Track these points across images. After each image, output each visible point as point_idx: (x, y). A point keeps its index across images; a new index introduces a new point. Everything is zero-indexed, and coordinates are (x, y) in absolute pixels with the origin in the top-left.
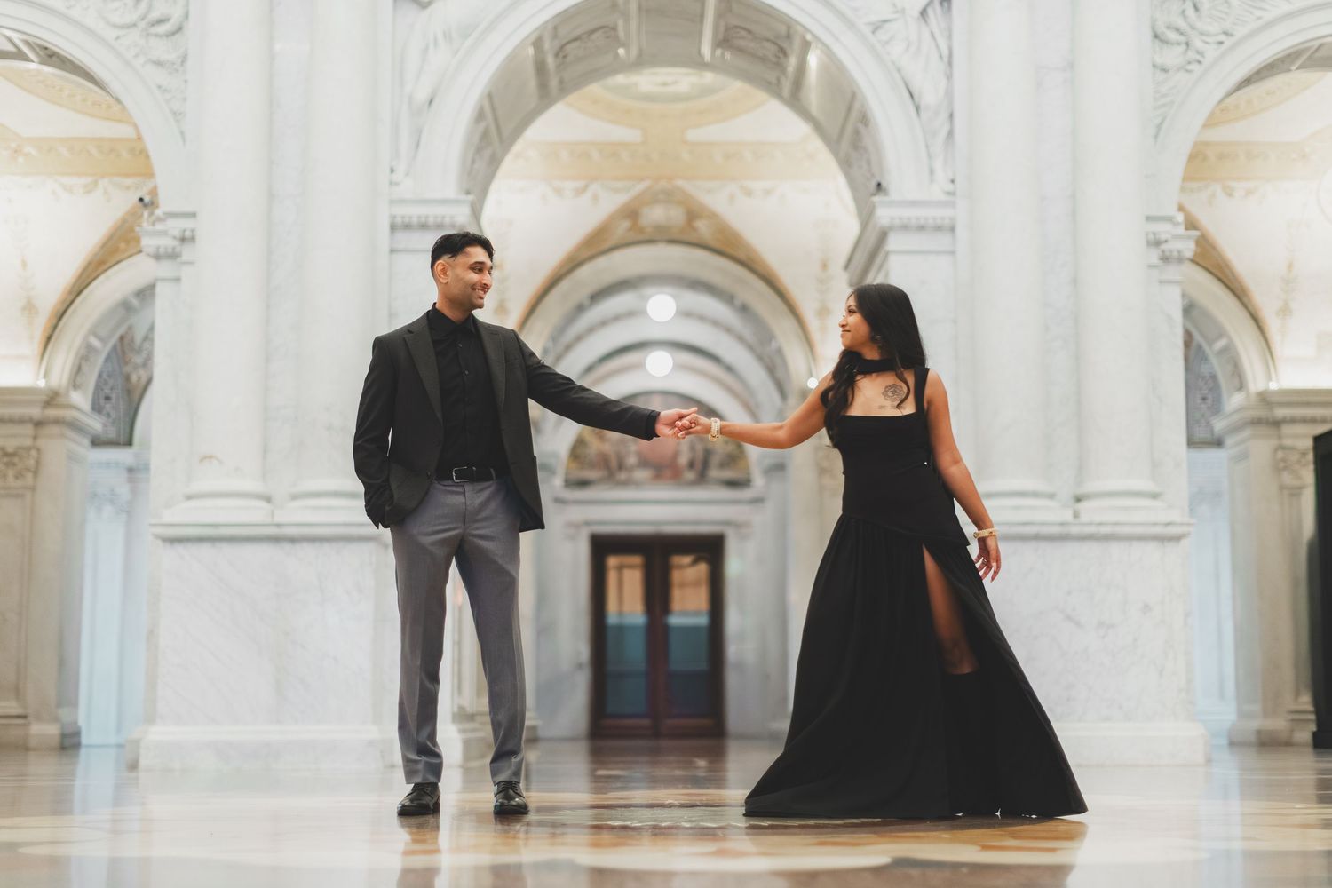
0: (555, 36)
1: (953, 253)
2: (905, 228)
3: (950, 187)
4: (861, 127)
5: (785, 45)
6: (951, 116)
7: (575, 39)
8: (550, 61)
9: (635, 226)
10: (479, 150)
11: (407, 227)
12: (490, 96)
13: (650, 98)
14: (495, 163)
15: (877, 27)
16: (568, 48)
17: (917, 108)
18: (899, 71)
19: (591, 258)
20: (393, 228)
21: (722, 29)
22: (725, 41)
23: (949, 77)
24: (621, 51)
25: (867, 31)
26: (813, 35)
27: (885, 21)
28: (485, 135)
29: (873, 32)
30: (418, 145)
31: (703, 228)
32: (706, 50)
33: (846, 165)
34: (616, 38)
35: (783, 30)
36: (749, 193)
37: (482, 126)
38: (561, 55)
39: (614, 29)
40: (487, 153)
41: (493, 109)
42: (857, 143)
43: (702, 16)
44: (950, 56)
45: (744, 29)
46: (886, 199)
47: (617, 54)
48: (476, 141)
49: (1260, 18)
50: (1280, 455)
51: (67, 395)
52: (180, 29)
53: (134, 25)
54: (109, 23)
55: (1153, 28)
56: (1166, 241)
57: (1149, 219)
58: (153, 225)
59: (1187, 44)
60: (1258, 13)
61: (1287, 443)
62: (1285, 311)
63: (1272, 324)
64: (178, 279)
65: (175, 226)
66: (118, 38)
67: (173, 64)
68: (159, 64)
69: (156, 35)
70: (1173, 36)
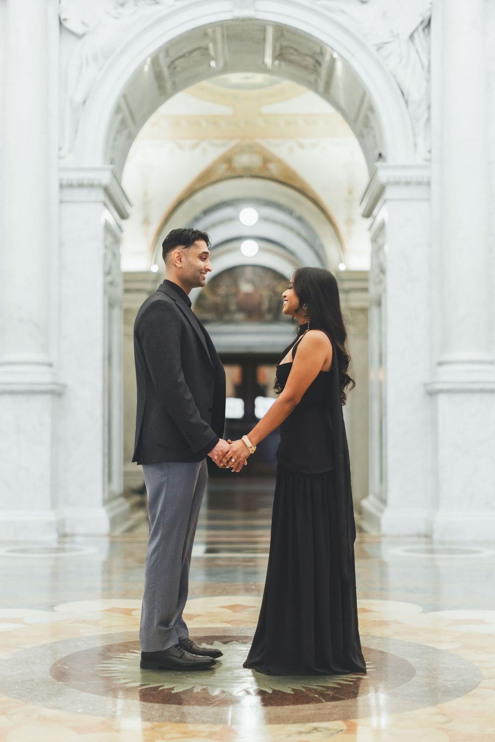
0: (167, 55)
1: (429, 200)
2: (397, 183)
3: (427, 156)
4: (369, 113)
5: (319, 58)
6: (429, 107)
7: (181, 57)
8: (166, 72)
9: (230, 168)
10: (118, 132)
11: (71, 186)
12: (125, 96)
13: (237, 87)
14: (131, 138)
15: (379, 48)
16: (177, 63)
17: (407, 102)
18: (394, 77)
19: (203, 188)
20: (62, 187)
21: (278, 47)
22: (280, 55)
23: (428, 80)
24: (213, 63)
25: (373, 50)
26: (339, 54)
27: (385, 43)
28: (123, 122)
29: (378, 50)
30: (76, 131)
31: (274, 169)
32: (268, 60)
33: (360, 136)
34: (209, 54)
35: (318, 50)
36: (301, 146)
37: (120, 116)
38: (172, 67)
39: (207, 49)
40: (125, 133)
41: (128, 105)
42: (367, 123)
43: (264, 39)
44: (429, 66)
45: (292, 48)
46: (384, 164)
47: (209, 65)
48: (116, 125)
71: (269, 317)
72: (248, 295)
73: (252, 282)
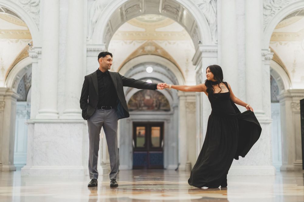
0: (125, 7)
1: (217, 57)
2: (206, 51)
3: (216, 42)
4: (196, 28)
5: (178, 9)
6: (217, 26)
7: (130, 8)
8: (124, 13)
9: (144, 51)
10: (107, 33)
11: (91, 51)
12: (110, 21)
13: (147, 21)
14: (111, 36)
15: (199, 5)
16: (128, 10)
17: (209, 24)
18: (205, 15)
19: (133, 58)
20: (87, 51)
21: (164, 6)
22: (164, 8)
23: (216, 17)
24: (141, 11)
25: (197, 6)
26: (185, 7)
27: (202, 4)
28: (109, 30)
29: (199, 6)
30: (93, 32)
31: (159, 51)
32: (160, 10)
33: (192, 37)
34: (139, 7)
35: (178, 6)
36: (170, 43)
37: (108, 28)
38: (127, 11)
39: (139, 5)
40: (109, 34)
41: (111, 24)
42: (195, 32)
43: (159, 2)
44: (217, 12)
45: (169, 5)
46: (202, 45)
47: (139, 11)
48: (107, 31)
49: (288, 4)
50: (292, 104)
51: (12, 89)
52: (38, 5)
53: (27, 4)
54: (21, 3)
55: (263, 6)
56: (266, 55)
57: (262, 50)
58: (32, 50)
59: (271, 10)
60: (288, 3)
61: (294, 101)
62: (294, 71)
63: (291, 74)
64: (37, 63)
65: (37, 50)
66: (23, 7)
67: (36, 13)
68: (33, 13)
69: (33, 6)
70: (268, 8)
71: (156, 108)
72: (148, 100)
73: (150, 96)
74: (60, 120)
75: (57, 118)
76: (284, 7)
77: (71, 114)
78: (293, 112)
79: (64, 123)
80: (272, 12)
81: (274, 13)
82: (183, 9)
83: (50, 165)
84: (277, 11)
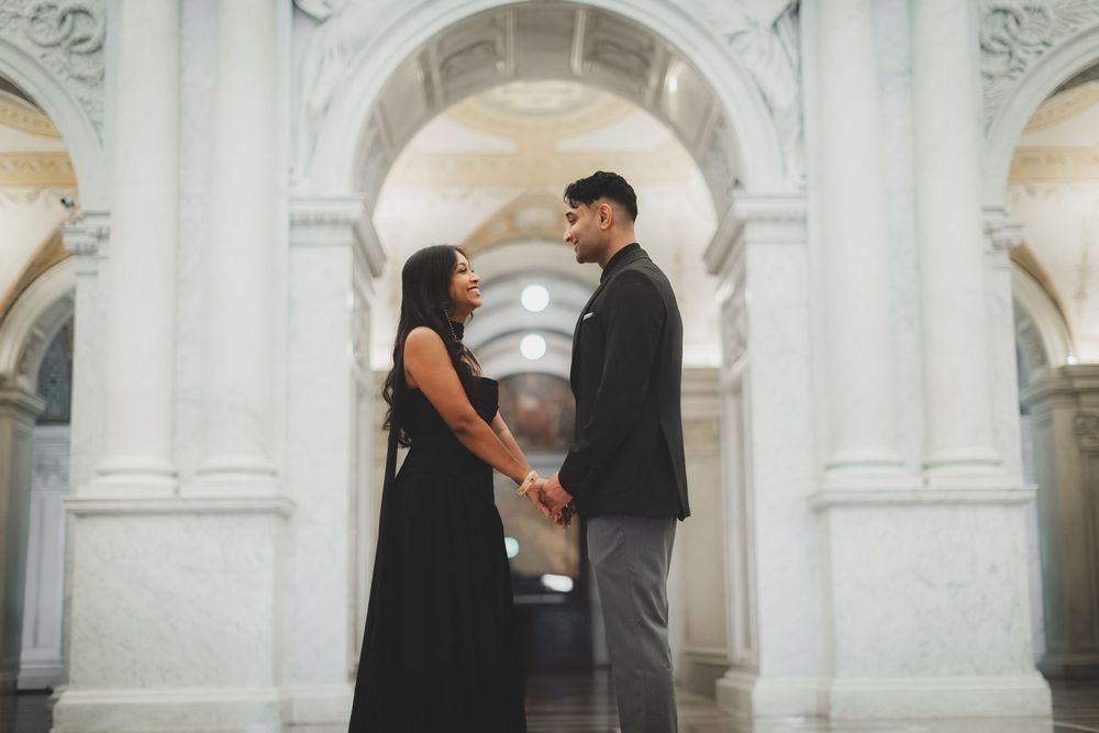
0: (440, 49)
1: (805, 242)
2: (761, 219)
3: (801, 182)
4: (719, 130)
5: (648, 57)
6: (801, 118)
7: (458, 54)
8: (436, 76)
9: (512, 227)
10: (371, 154)
11: (305, 223)
12: (381, 104)
13: (525, 113)
14: (386, 165)
15: (733, 38)
16: (452, 61)
17: (771, 111)
18: (753, 76)
20: (293, 224)
21: (590, 43)
22: (594, 54)
23: (799, 82)
24: (500, 65)
25: (723, 41)
26: (674, 47)
27: (739, 33)
28: (377, 140)
29: (730, 43)
30: (314, 148)
32: (576, 64)
33: (703, 164)
34: (495, 51)
35: (645, 42)
37: (374, 131)
38: (446, 68)
39: (492, 44)
40: (379, 156)
41: (384, 117)
42: (714, 145)
43: (573, 30)
44: (800, 64)
45: (610, 42)
46: (743, 193)
47: (496, 68)
48: (368, 145)
49: (1074, 30)
50: (1080, 421)
51: (14, 380)
52: (99, 48)
53: (58, 44)
54: (35, 42)
55: (981, 40)
56: (998, 230)
57: (986, 210)
58: (74, 223)
59: (1011, 54)
60: (1073, 26)
61: (1086, 410)
62: (1081, 295)
63: (1070, 307)
64: (95, 274)
65: (92, 225)
66: (43, 56)
67: (93, 78)
68: (80, 78)
69: (79, 53)
70: (997, 46)
72: (530, 414)
73: (536, 395)
74: (185, 500)
75: (170, 494)
76: (1058, 42)
77: (226, 477)
78: (1082, 450)
79: (199, 513)
80: (1014, 63)
81: (1021, 66)
82: (668, 57)
83: (144, 686)
84: (1032, 61)
